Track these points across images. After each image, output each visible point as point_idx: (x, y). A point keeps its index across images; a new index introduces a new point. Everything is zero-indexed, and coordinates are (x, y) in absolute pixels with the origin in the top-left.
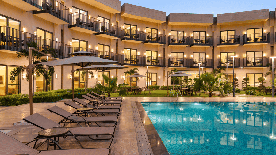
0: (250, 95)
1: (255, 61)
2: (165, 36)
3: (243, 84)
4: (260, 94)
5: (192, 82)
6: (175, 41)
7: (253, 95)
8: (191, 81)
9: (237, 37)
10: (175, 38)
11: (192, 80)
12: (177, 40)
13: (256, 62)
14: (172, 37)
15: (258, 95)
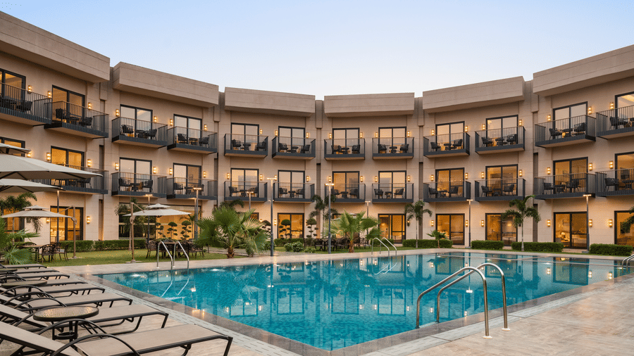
0: (294, 251)
1: (293, 190)
2: (104, 116)
3: (281, 231)
4: (310, 249)
5: (176, 230)
6: (133, 132)
7: (298, 251)
8: (175, 228)
9: (262, 140)
10: (131, 124)
11: (176, 225)
12: (136, 131)
13: (294, 192)
14: (123, 122)
15: (306, 252)
